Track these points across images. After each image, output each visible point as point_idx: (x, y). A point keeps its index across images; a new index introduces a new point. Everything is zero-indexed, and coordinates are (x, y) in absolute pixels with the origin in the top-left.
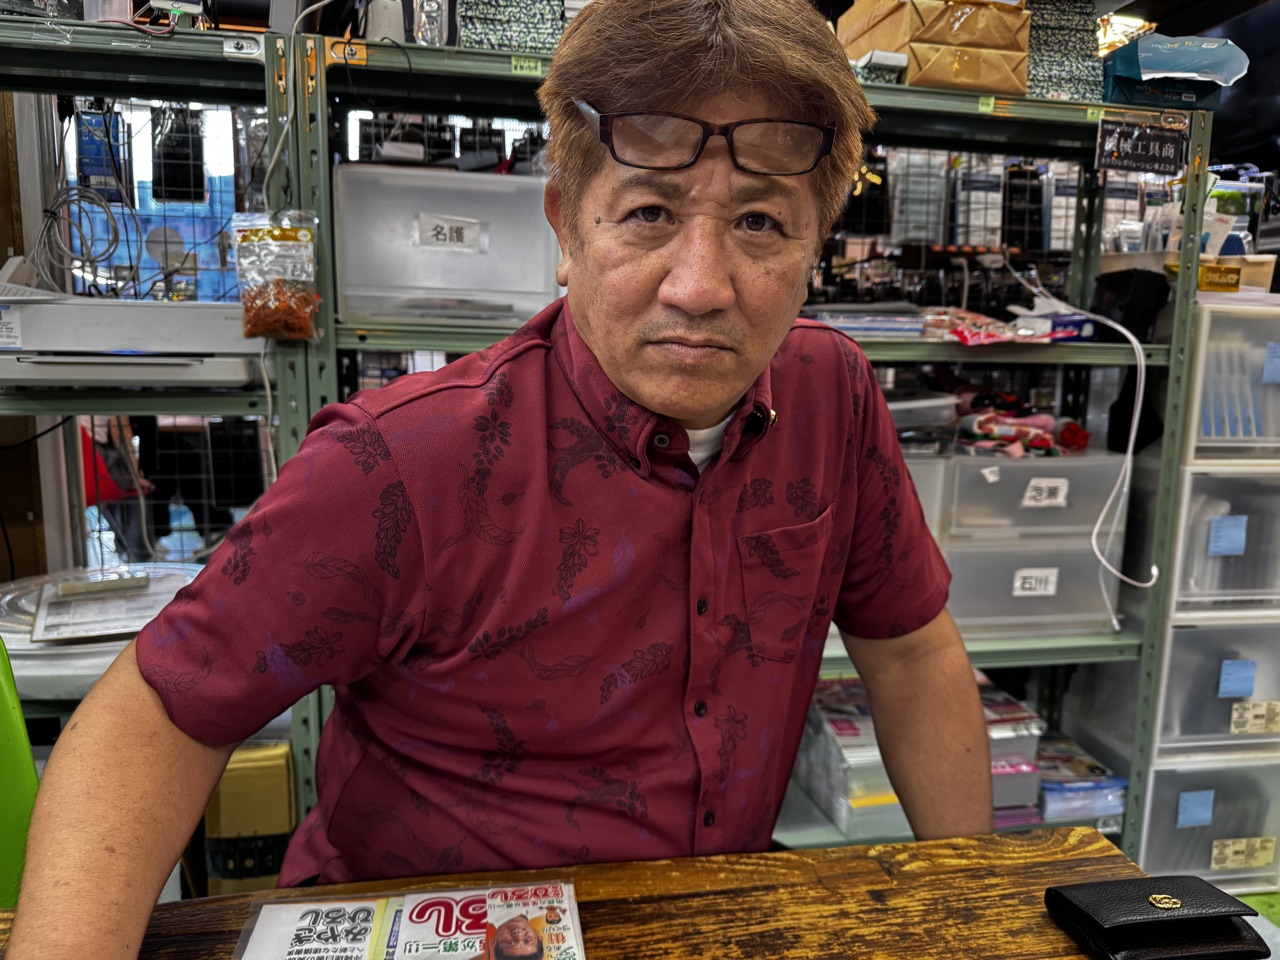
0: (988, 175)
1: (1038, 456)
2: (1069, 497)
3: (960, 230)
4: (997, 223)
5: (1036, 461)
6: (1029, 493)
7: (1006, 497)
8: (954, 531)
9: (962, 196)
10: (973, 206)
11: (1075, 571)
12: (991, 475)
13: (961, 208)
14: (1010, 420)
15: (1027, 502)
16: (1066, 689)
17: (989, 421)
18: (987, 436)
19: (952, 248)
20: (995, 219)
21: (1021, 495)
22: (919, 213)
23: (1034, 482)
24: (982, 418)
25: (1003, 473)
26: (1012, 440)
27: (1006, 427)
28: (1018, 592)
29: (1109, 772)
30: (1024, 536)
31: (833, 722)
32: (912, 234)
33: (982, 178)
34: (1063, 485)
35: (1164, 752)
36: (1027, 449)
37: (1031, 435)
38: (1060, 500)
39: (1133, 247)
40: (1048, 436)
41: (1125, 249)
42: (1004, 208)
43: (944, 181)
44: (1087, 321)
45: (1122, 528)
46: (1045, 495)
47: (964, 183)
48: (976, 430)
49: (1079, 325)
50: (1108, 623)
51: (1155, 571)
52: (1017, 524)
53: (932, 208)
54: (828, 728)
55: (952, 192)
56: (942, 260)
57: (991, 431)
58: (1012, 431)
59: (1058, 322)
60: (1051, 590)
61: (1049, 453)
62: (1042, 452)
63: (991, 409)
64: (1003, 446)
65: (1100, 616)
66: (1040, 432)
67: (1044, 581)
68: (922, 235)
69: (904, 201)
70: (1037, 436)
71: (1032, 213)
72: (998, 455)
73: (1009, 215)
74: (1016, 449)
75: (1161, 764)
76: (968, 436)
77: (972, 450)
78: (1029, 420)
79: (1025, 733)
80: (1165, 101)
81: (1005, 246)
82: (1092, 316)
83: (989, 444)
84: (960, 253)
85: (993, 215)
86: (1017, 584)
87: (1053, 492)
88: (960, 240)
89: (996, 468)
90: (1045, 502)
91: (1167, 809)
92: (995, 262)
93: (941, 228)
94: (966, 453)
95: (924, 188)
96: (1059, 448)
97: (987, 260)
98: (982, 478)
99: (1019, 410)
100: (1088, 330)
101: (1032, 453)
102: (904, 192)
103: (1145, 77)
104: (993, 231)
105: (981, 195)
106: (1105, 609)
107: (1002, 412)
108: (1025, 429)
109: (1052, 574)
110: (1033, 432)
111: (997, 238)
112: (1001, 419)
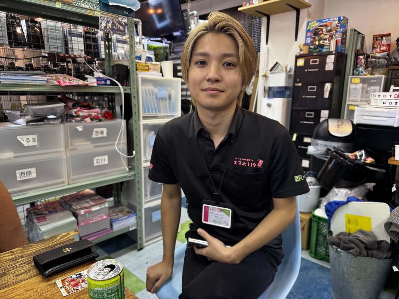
1: (97, 121)
2: (107, 134)
3: (70, 50)
4: (83, 48)
5: (95, 123)
6: (94, 133)
7: (87, 134)
8: (70, 148)
9: (69, 38)
10: (73, 42)
11: (113, 156)
12: (80, 128)
13: (69, 42)
14: (86, 111)
15: (94, 136)
17: (78, 111)
18: (78, 116)
19: (67, 55)
21: (92, 134)
22: (55, 43)
23: (95, 130)
24: (75, 110)
25: (84, 127)
26: (86, 117)
27: (84, 113)
28: (95, 164)
29: (133, 212)
30: (95, 147)
31: (37, 218)
32: (53, 50)
33: (76, 33)
34: (105, 130)
35: (146, 203)
36: (92, 120)
37: (93, 115)
38: (105, 135)
39: (123, 58)
40: (99, 115)
41: (121, 58)
42: (84, 43)
43: (61, 32)
44: (108, 79)
45: (125, 141)
46: (99, 133)
47: (69, 34)
48: (74, 114)
49: (106, 80)
50: (125, 169)
51: (134, 152)
52: (92, 143)
53: (58, 41)
54: (35, 221)
55: (65, 37)
56: (63, 59)
57: (79, 114)
58: (86, 114)
59: (98, 79)
60: (106, 162)
61: (100, 121)
63: (79, 107)
64: (84, 119)
65: (123, 168)
66: (96, 114)
67: (104, 160)
68: (56, 50)
69: (48, 38)
71: (94, 46)
72: (83, 122)
73: (87, 46)
74: (88, 120)
75: (145, 206)
76: (72, 116)
77: (73, 121)
78: (92, 110)
79: (104, 206)
80: (119, 12)
81: (86, 56)
83: (79, 119)
84: (70, 57)
85: (81, 45)
86: (95, 162)
87: (102, 132)
88: (70, 53)
89: (82, 126)
90: (100, 136)
91: (149, 218)
92: (81, 60)
93: (63, 48)
95: (55, 34)
96: (103, 119)
97: (79, 60)
98: (77, 130)
99: (89, 107)
100: (108, 82)
101: (95, 121)
102: (48, 35)
103: (111, 4)
104: (81, 50)
105: (76, 38)
106: (124, 166)
107: (83, 108)
108: (91, 113)
109: (106, 157)
111: (83, 53)
112: (82, 110)
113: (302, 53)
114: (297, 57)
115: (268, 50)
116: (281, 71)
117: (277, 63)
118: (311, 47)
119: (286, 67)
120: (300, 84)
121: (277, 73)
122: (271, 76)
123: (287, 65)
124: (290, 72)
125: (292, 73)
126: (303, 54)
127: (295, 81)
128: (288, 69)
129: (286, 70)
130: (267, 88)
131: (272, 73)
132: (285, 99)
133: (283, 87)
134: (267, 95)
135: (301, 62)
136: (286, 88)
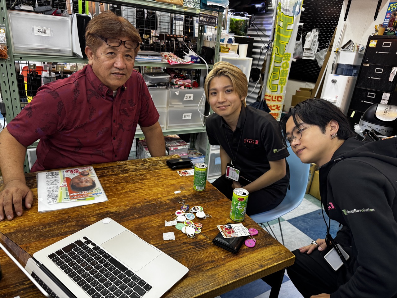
0: (180, 17)
1: (187, 89)
2: (193, 98)
3: (174, 31)
4: (183, 30)
5: (187, 90)
6: (185, 97)
7: (181, 98)
8: (170, 105)
9: (174, 22)
10: (177, 25)
11: (195, 114)
12: (177, 93)
13: (174, 25)
14: (182, 81)
15: (185, 99)
16: (196, 139)
17: (177, 81)
18: (177, 84)
19: (172, 35)
20: (182, 28)
21: (184, 98)
22: (164, 25)
23: (186, 95)
24: (176, 80)
25: (180, 93)
26: (182, 85)
27: (180, 82)
28: (183, 118)
29: (203, 155)
30: (185, 106)
31: (145, 148)
32: (162, 31)
33: (179, 18)
34: (192, 95)
35: (212, 150)
36: (185, 87)
37: (186, 84)
38: (192, 99)
39: (211, 39)
40: (190, 84)
41: (209, 39)
42: (184, 26)
43: (170, 18)
44: (199, 58)
45: (204, 105)
46: (189, 97)
47: (174, 18)
48: (175, 83)
49: (197, 59)
50: (202, 124)
51: (209, 113)
52: (183, 104)
53: (167, 24)
54: (144, 149)
55: (172, 21)
56: (169, 38)
57: (177, 83)
58: (182, 83)
59: (192, 57)
60: (190, 118)
61: (190, 88)
62: (188, 88)
63: (178, 78)
64: (180, 87)
65: (200, 123)
66: (188, 84)
67: (189, 116)
68: (165, 31)
69: (160, 22)
70: (187, 84)
71: (190, 27)
72: (179, 88)
73: (186, 28)
74: (183, 87)
75: (212, 152)
76: (173, 84)
77: (174, 87)
78: (186, 81)
79: (185, 147)
80: (213, 9)
81: (184, 35)
82: (200, 57)
83: (177, 86)
84: (173, 37)
85: (181, 27)
86: (183, 117)
87: (190, 97)
88: (174, 33)
89: (178, 92)
90: (189, 99)
91: (213, 161)
92: (181, 40)
93: (170, 30)
94: (173, 88)
95: (165, 19)
96: (192, 87)
97: (180, 39)
98: (175, 94)
99: (184, 78)
100: (199, 60)
101: (186, 88)
102: (160, 19)
103: (208, 4)
104: (181, 31)
105: (179, 22)
106: (201, 122)
107: (180, 79)
108: (185, 83)
109: (190, 114)
110: (186, 83)
111: (182, 33)
112: (180, 80)
113: (376, 34)
114: (371, 38)
115: (345, 26)
116: (352, 49)
117: (350, 41)
118: (387, 29)
119: (358, 46)
120: (368, 65)
121: (348, 51)
122: (342, 53)
123: (360, 45)
124: (361, 51)
125: (363, 53)
126: (377, 36)
127: (364, 62)
128: (360, 48)
129: (358, 50)
130: (335, 65)
131: (344, 51)
132: (351, 78)
133: (351, 65)
134: (334, 72)
135: (373, 44)
136: (354, 67)
